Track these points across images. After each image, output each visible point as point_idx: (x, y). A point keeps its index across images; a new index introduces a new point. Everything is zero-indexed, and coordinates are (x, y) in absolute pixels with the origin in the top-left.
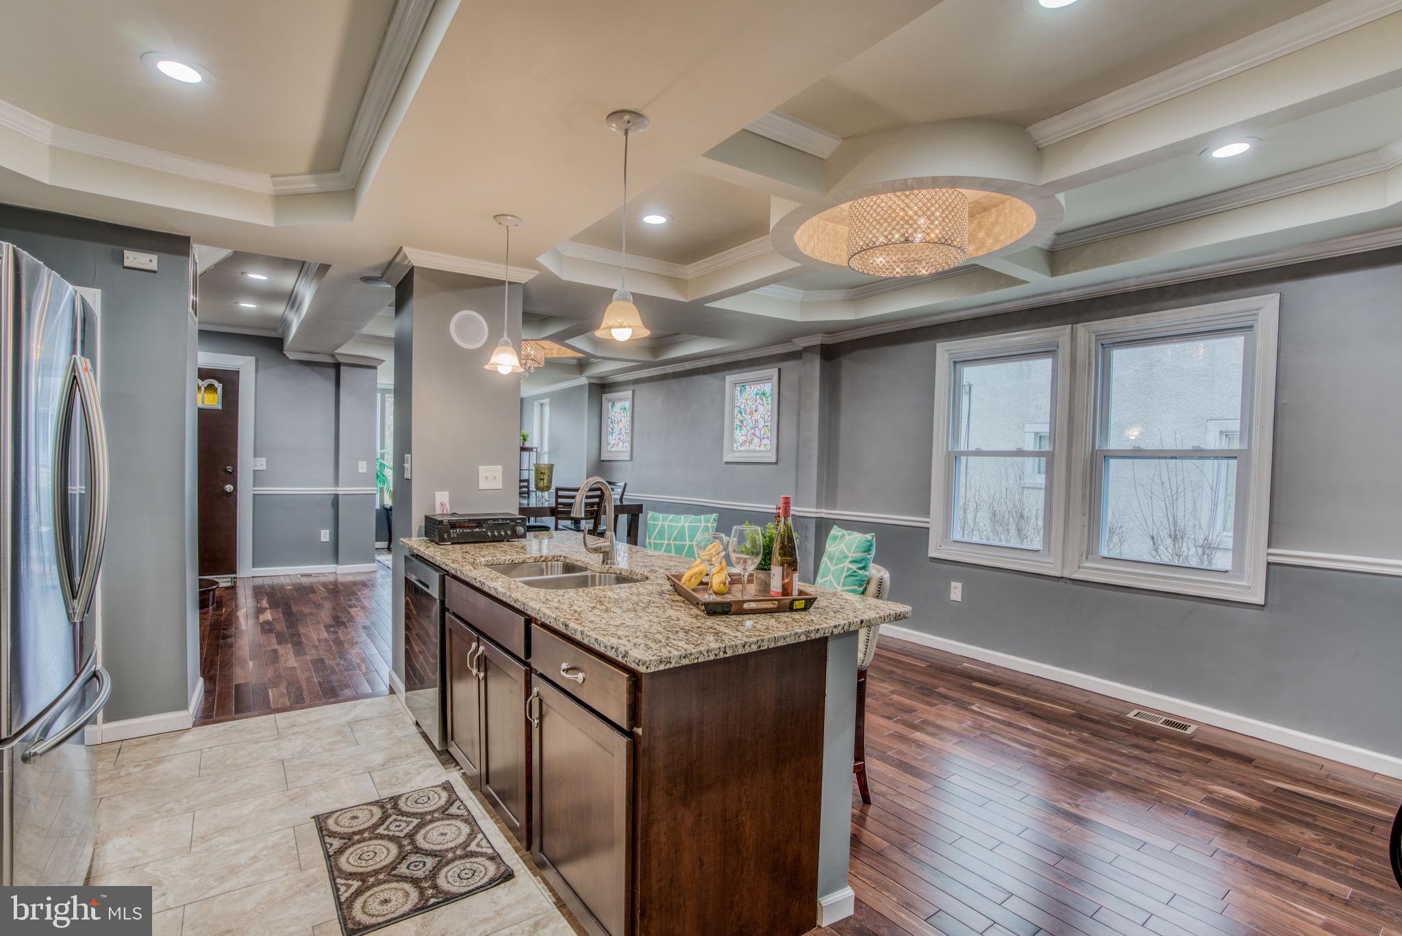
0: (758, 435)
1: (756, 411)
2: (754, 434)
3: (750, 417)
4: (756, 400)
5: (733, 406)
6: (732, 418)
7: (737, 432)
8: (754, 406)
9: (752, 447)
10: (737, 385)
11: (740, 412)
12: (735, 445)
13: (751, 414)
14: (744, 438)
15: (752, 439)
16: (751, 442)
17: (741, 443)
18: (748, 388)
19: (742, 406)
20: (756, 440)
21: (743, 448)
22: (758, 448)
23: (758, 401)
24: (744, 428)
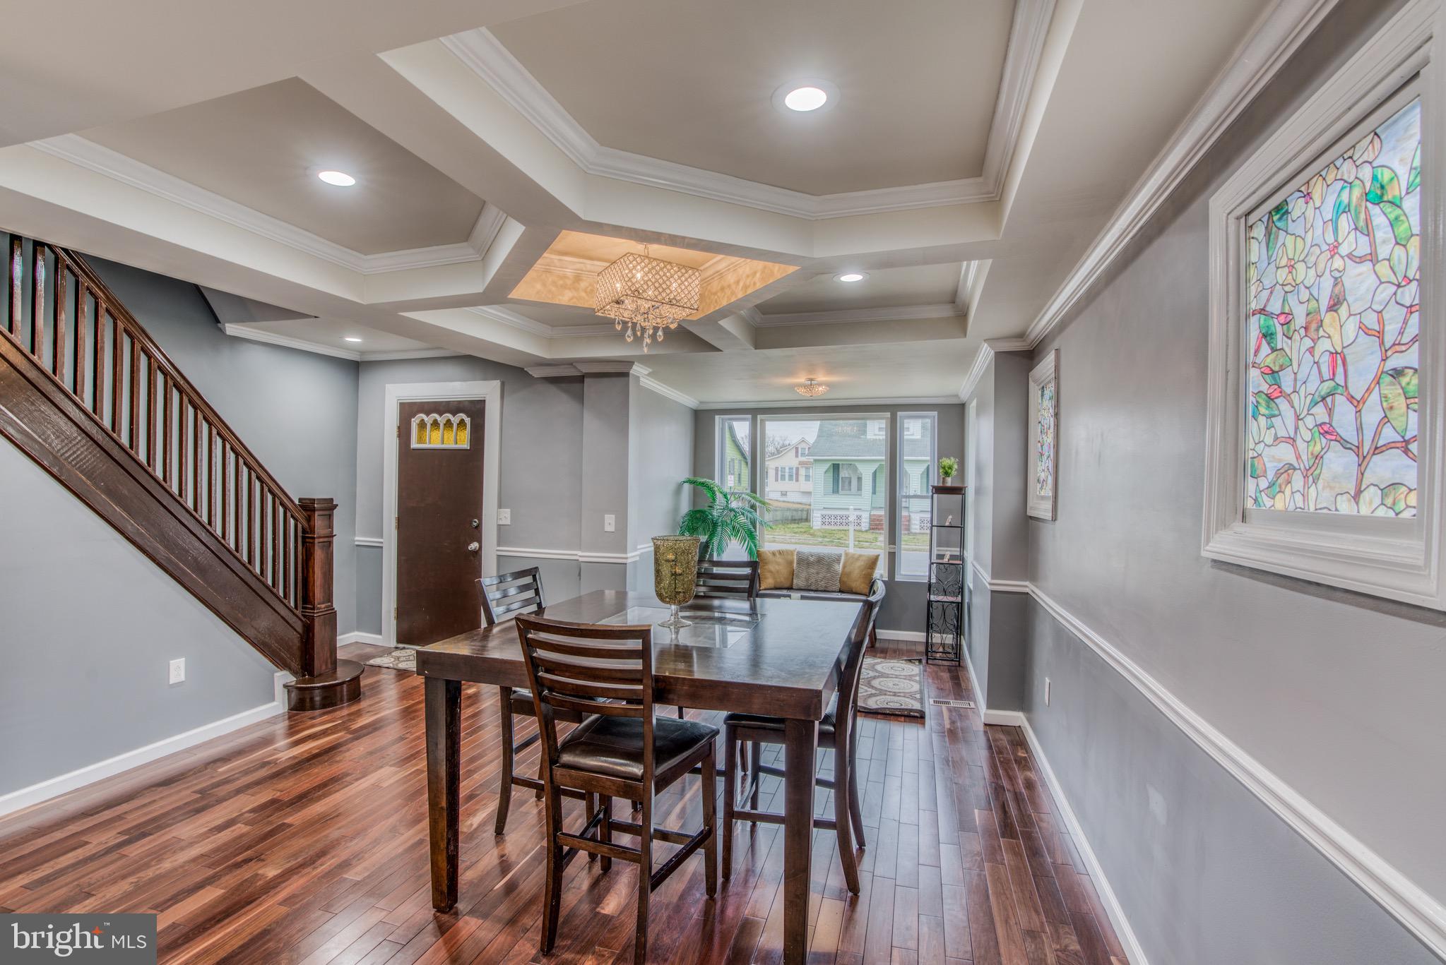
0: (1349, 433)
1: (1334, 307)
2: (1326, 431)
3: (1308, 343)
4: (1334, 249)
5: (1241, 316)
6: (1239, 366)
7: (1257, 429)
8: (1327, 283)
9: (1318, 498)
10: (1253, 218)
11: (1268, 336)
12: (1251, 485)
13: (1313, 326)
14: (1285, 453)
15: (1318, 457)
16: (1311, 473)
17: (1270, 475)
18: (1297, 207)
19: (1275, 307)
20: (1338, 462)
21: (1279, 504)
22: (1345, 507)
23: (1344, 250)
24: (1283, 404)
